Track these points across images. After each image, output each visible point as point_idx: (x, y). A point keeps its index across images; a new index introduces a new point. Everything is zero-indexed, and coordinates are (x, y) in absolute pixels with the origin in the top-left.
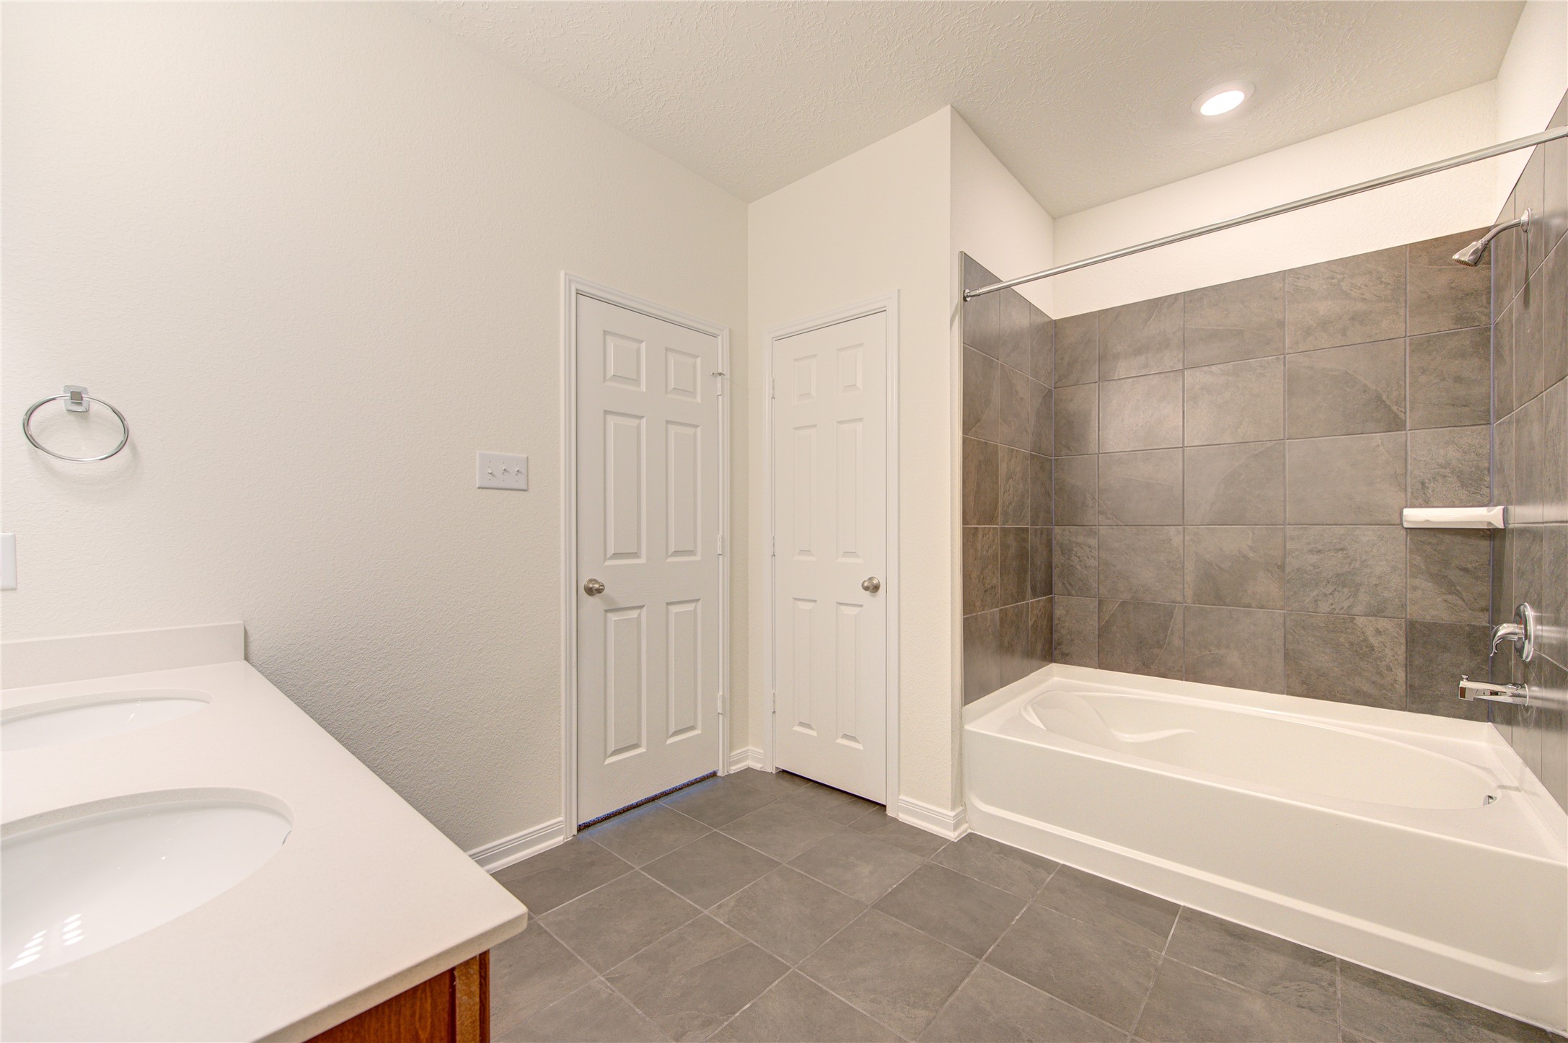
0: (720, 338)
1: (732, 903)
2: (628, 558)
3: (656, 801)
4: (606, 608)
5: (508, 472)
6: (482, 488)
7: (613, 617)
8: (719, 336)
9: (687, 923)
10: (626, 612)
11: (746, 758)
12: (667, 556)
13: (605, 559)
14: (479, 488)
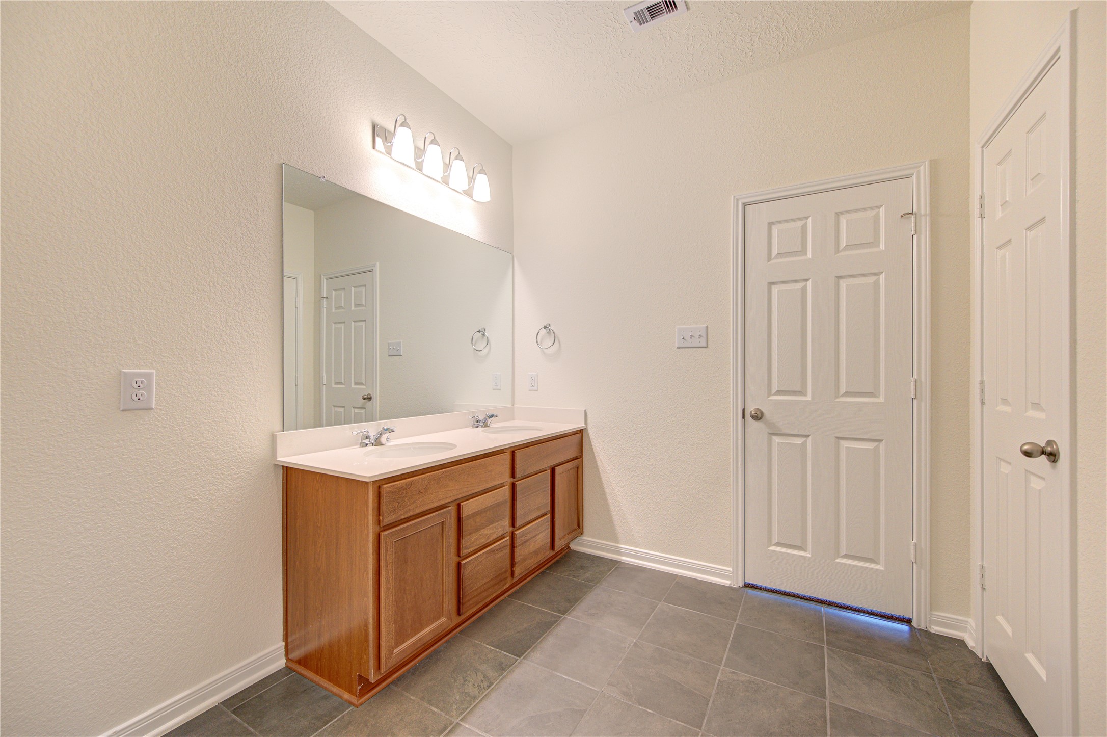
0: (914, 177)
1: (743, 679)
2: (792, 395)
3: (824, 605)
4: (770, 432)
5: (694, 336)
6: (680, 348)
7: (777, 440)
8: (913, 174)
9: (703, 661)
10: (789, 438)
11: (965, 630)
12: (838, 396)
13: (769, 394)
14: (677, 348)
